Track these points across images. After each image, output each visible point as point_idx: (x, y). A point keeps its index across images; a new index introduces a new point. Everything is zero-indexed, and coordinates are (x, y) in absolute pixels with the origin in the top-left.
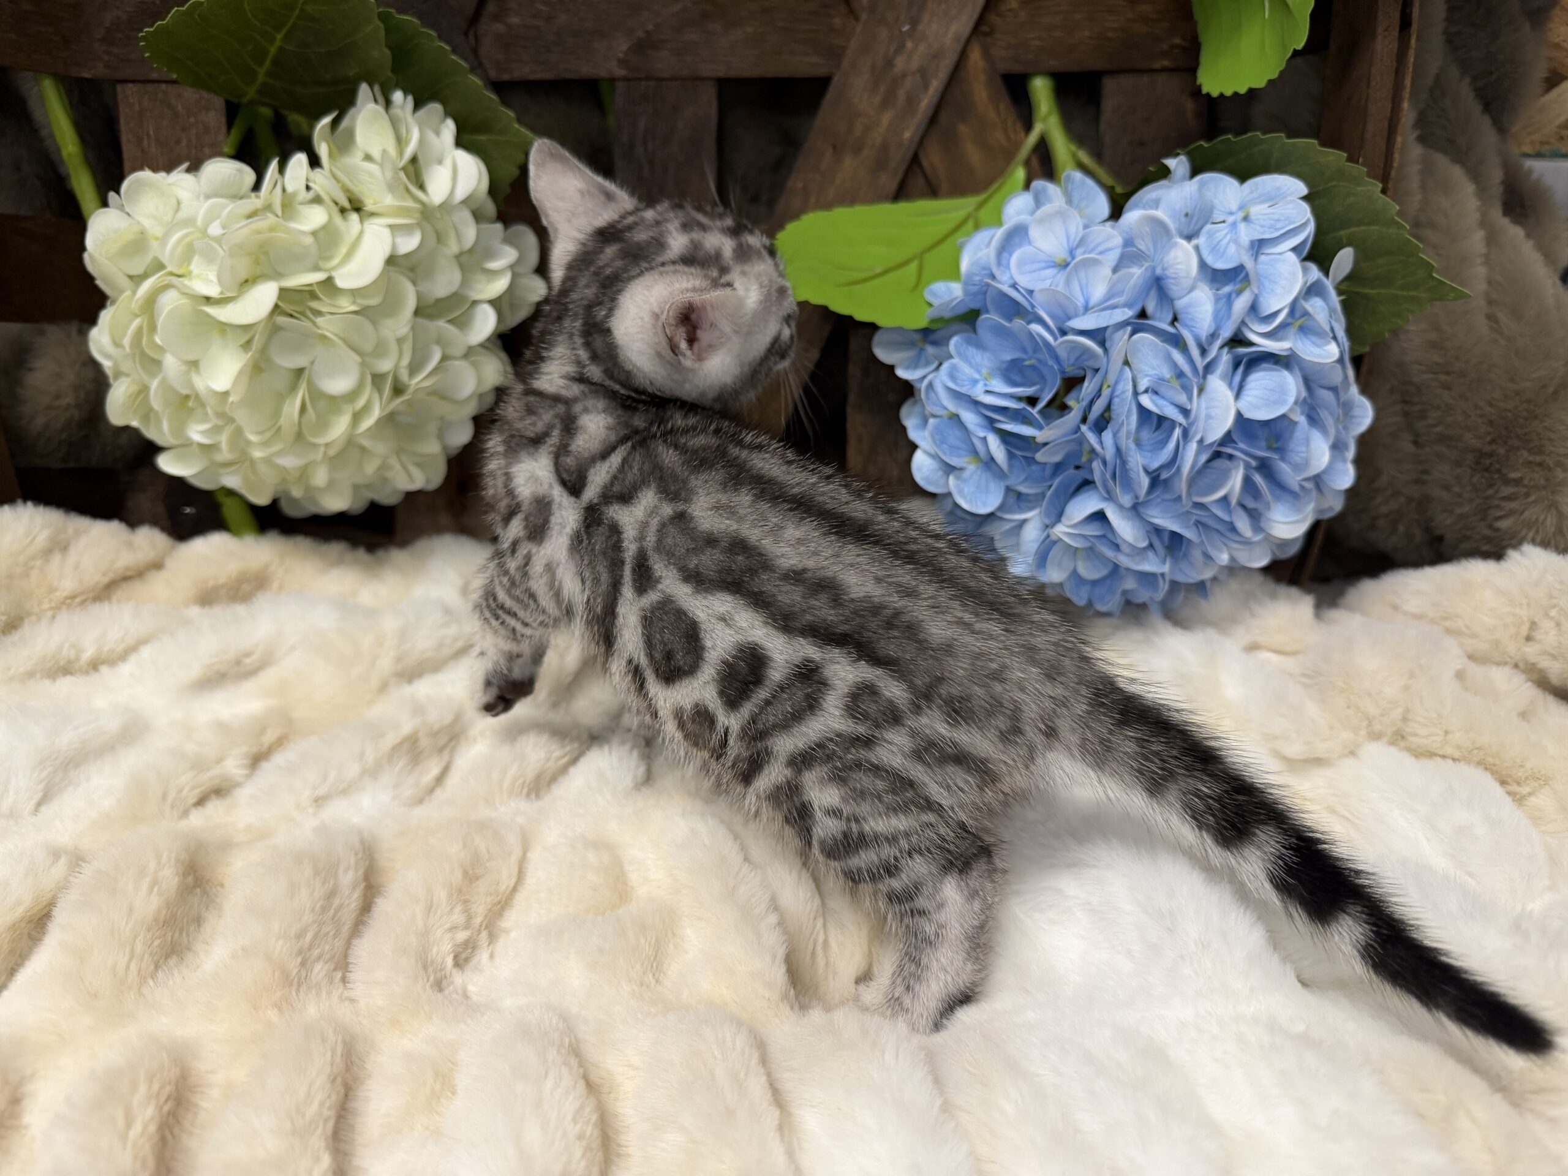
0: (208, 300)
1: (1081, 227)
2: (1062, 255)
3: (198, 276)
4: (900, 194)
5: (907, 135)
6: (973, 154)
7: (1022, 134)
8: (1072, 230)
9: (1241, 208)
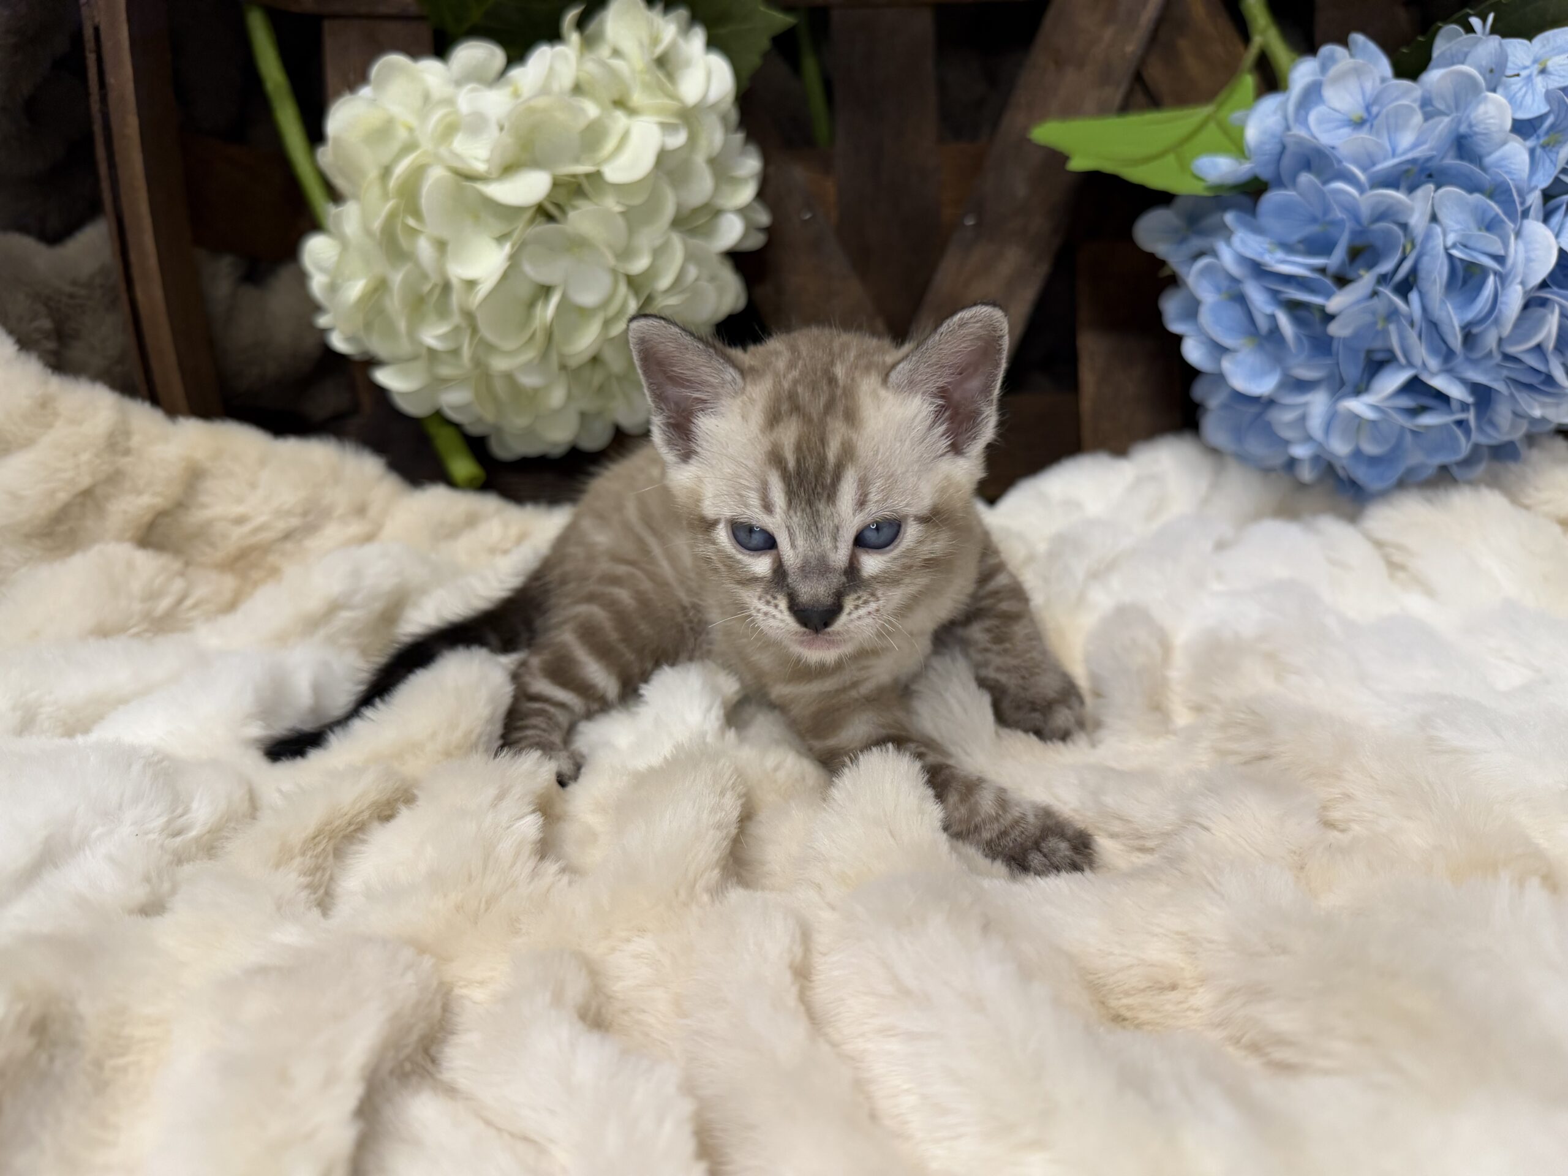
0: (477, 177)
1: (1378, 81)
2: (1358, 113)
4: (1125, 108)
5: (1130, 48)
6: (1193, 66)
7: (1241, 48)
8: (1369, 86)
9: (1535, 61)
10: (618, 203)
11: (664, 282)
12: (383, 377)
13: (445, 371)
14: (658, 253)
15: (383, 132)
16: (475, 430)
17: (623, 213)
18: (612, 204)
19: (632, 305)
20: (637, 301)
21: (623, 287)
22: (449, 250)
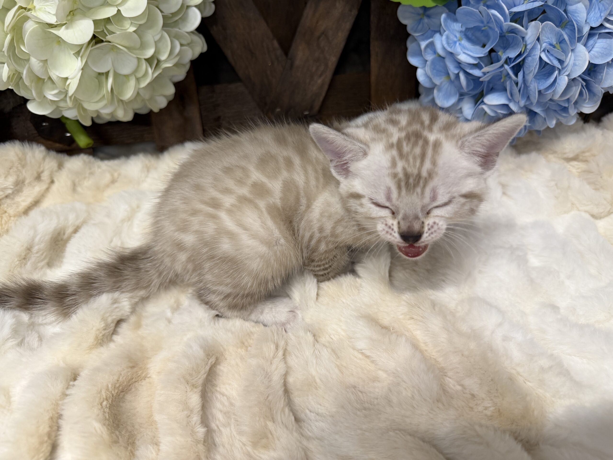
0: (51, 26)
3: (40, 9)
11: (163, 57)
17: (134, 31)
18: (129, 28)
19: (150, 71)
20: (151, 68)
21: (144, 65)
22: (49, 62)
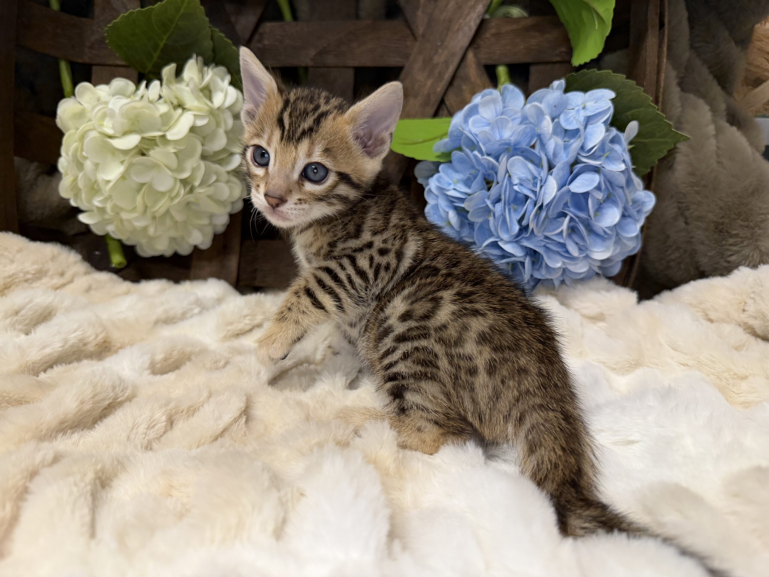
0: (109, 136)
1: (502, 107)
2: (492, 120)
3: (106, 126)
5: (439, 90)
8: (498, 108)
9: (583, 103)
10: (174, 148)
11: (197, 183)
12: (82, 218)
13: (107, 217)
14: (194, 170)
15: (81, 115)
16: (129, 243)
17: (175, 153)
18: (171, 149)
19: (182, 192)
20: (185, 190)
21: (178, 184)
22: (100, 166)
